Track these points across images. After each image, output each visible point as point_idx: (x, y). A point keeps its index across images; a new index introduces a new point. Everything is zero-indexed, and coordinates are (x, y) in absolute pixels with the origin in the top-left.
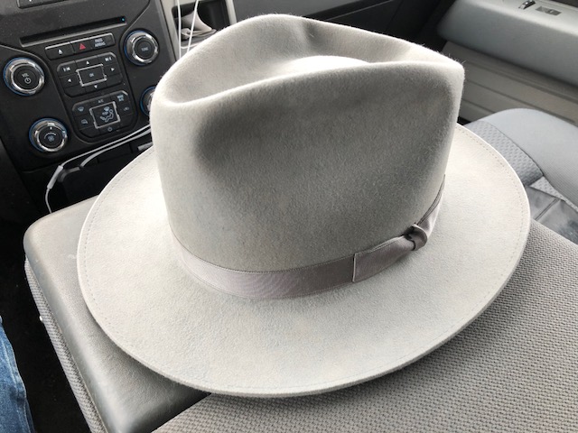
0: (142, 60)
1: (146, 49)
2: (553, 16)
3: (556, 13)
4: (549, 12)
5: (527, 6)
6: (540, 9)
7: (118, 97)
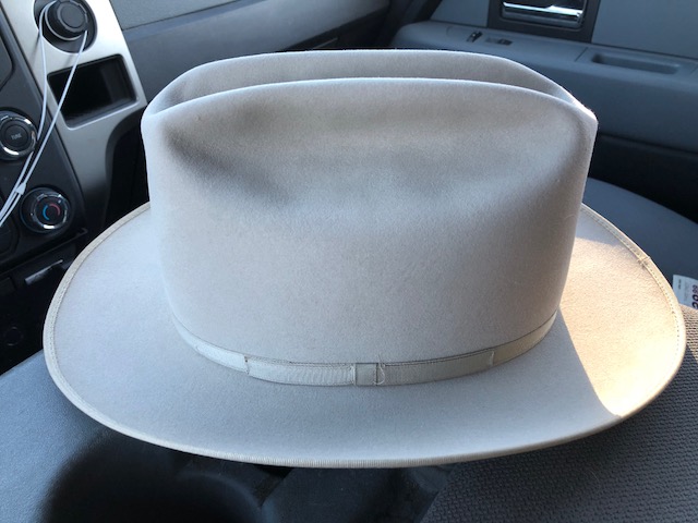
0: (16, 153)
1: (18, 136)
2: (505, 46)
3: (508, 43)
4: (500, 42)
5: (475, 38)
6: (489, 40)
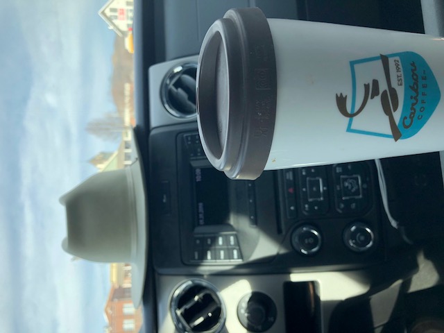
7: (338, 171)
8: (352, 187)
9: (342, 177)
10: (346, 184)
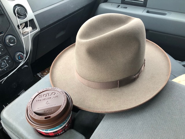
2: (126, 9)
5: (118, 7)
7: (6, 58)
8: (3, 66)
9: (5, 61)
10: (3, 63)
